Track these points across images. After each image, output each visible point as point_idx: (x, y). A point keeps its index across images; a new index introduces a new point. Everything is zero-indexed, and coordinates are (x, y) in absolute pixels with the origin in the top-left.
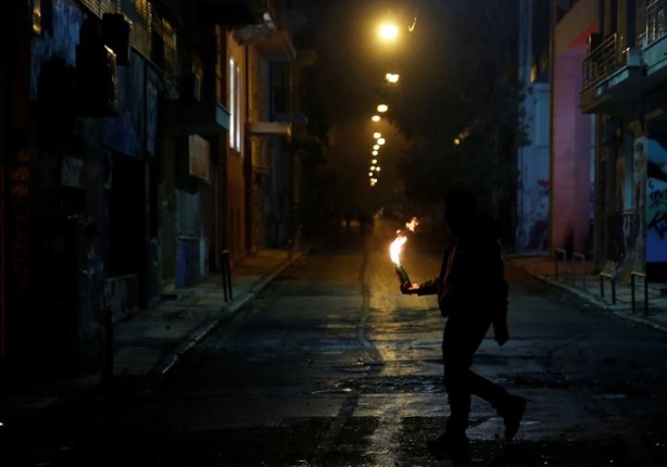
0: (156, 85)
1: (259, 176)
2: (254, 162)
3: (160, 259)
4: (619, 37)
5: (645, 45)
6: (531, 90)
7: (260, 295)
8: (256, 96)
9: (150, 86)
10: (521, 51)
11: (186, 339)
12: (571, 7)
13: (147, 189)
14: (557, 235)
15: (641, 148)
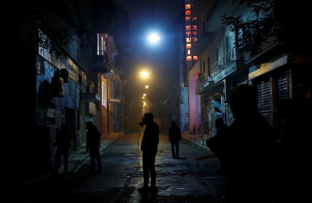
0: (79, 89)
1: (111, 113)
2: (110, 109)
3: (81, 137)
4: (206, 74)
5: (213, 75)
6: (183, 89)
7: (109, 146)
8: (110, 92)
9: (77, 89)
10: (180, 79)
11: (85, 160)
12: (193, 66)
13: (76, 117)
14: (191, 128)
15: (213, 103)
